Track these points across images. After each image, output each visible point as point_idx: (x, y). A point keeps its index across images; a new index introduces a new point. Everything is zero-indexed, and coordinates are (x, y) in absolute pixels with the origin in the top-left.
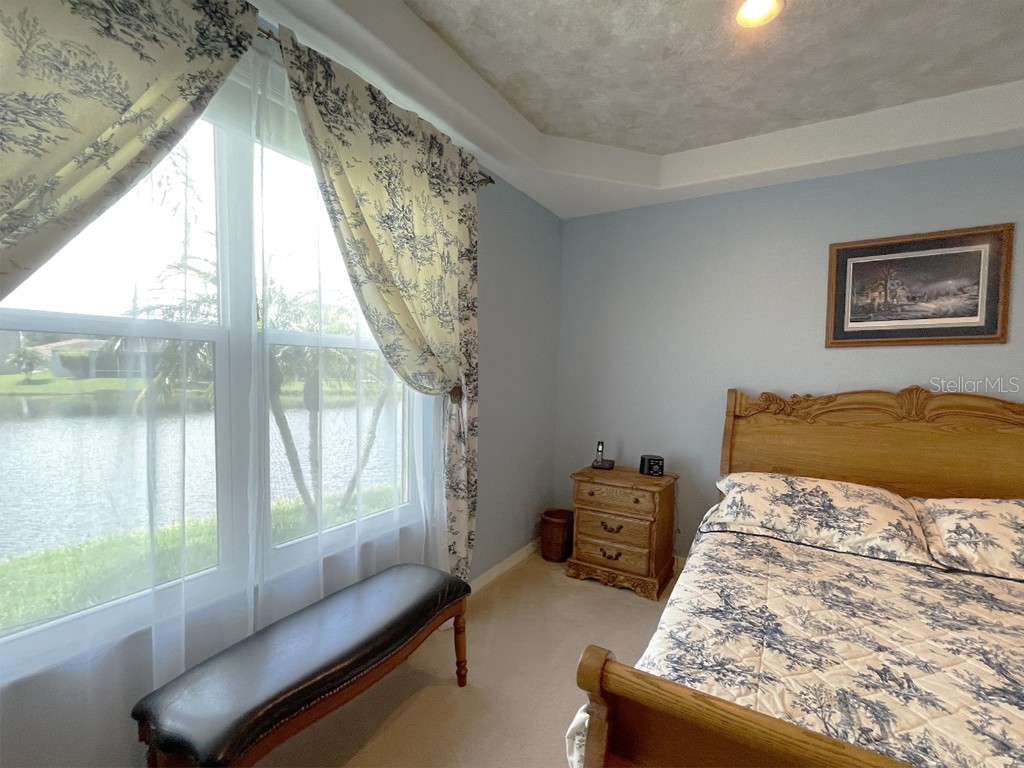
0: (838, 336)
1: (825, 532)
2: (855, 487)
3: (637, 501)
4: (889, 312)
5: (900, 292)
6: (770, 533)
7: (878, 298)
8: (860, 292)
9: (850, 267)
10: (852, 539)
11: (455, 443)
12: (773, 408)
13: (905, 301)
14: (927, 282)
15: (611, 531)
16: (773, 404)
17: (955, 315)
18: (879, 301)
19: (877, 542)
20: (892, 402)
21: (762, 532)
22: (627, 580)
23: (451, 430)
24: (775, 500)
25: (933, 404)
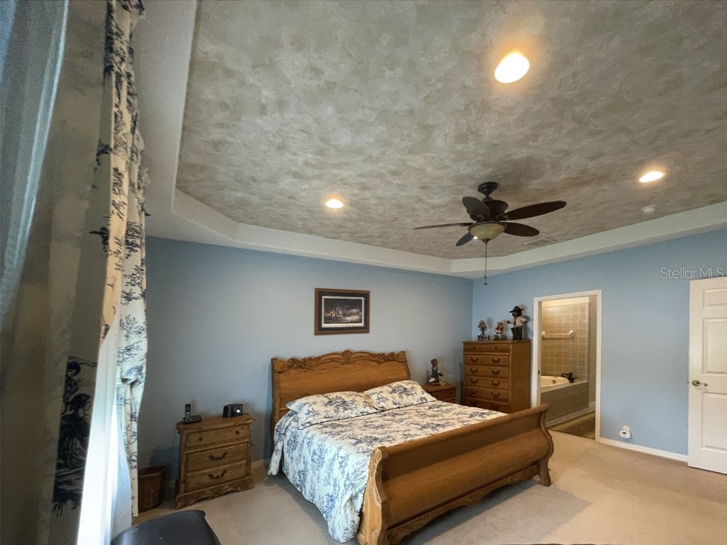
0: (320, 331)
1: (346, 412)
2: (347, 393)
3: (237, 433)
4: (337, 320)
5: (340, 312)
6: (328, 419)
7: (333, 314)
8: (327, 311)
9: (323, 300)
10: (355, 411)
11: (129, 422)
12: (295, 366)
13: (342, 316)
14: (348, 309)
15: (219, 458)
16: (295, 364)
17: (356, 322)
18: (334, 315)
19: (362, 410)
20: (340, 357)
21: (326, 420)
22: (230, 485)
23: (126, 413)
24: (326, 405)
25: (353, 357)
